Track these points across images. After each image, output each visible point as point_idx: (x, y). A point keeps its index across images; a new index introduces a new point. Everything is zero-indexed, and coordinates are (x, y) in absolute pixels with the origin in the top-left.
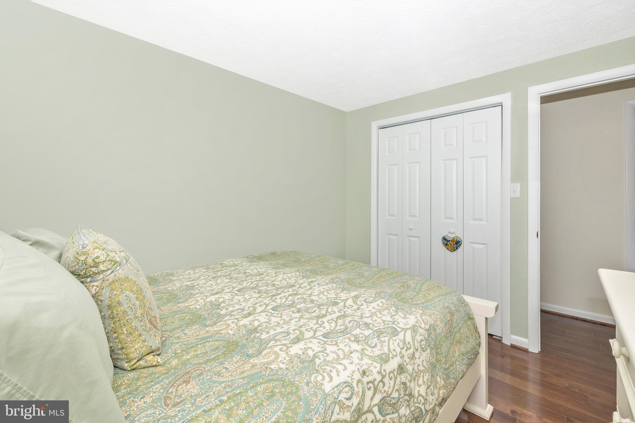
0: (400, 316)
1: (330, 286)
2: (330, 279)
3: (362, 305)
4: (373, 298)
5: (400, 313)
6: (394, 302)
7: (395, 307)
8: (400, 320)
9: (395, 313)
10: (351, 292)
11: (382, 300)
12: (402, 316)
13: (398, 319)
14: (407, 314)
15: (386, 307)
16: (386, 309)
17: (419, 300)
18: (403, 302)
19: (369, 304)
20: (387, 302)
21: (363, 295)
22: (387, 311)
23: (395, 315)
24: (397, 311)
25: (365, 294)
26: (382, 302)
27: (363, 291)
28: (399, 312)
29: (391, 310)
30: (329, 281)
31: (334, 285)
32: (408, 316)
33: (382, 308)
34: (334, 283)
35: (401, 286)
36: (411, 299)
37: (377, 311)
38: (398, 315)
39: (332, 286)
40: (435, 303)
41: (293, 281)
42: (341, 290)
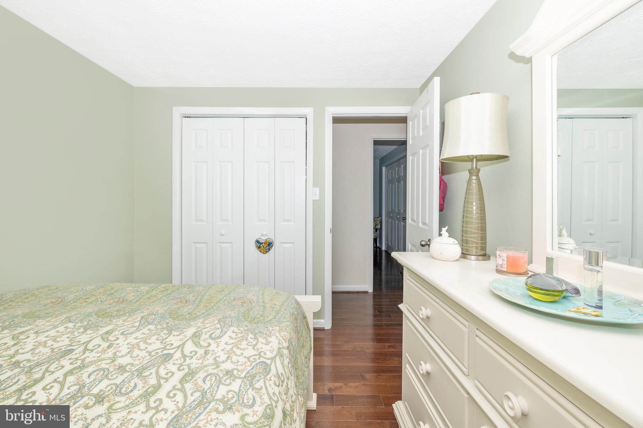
0: (263, 343)
1: (145, 331)
2: (139, 319)
3: (209, 345)
4: (220, 330)
5: (261, 340)
6: (246, 326)
7: (252, 333)
8: (266, 348)
9: (256, 342)
10: (184, 330)
11: (232, 329)
12: (264, 341)
13: (262, 348)
14: (267, 337)
15: (241, 337)
16: (242, 340)
17: (270, 315)
18: (255, 323)
19: (218, 341)
20: (239, 330)
21: (205, 330)
22: (245, 341)
23: (256, 344)
24: (256, 338)
25: (207, 328)
26: (233, 332)
27: (199, 323)
28: (259, 338)
29: (249, 338)
30: (140, 323)
31: (152, 327)
32: (269, 339)
33: (236, 340)
34: (150, 324)
35: (242, 302)
36: (261, 316)
37: (233, 347)
38: (260, 342)
39: (149, 330)
40: (284, 313)
41: (64, 342)
42: (166, 332)
